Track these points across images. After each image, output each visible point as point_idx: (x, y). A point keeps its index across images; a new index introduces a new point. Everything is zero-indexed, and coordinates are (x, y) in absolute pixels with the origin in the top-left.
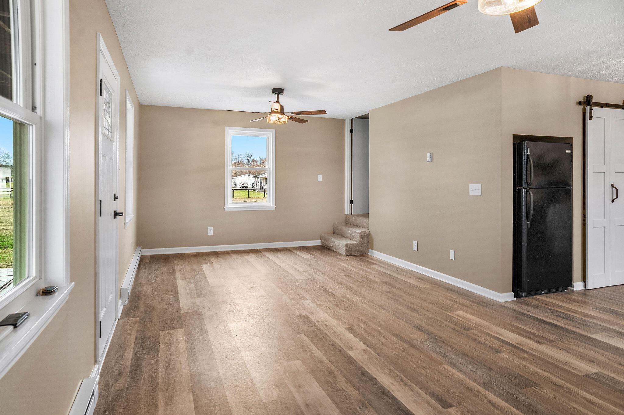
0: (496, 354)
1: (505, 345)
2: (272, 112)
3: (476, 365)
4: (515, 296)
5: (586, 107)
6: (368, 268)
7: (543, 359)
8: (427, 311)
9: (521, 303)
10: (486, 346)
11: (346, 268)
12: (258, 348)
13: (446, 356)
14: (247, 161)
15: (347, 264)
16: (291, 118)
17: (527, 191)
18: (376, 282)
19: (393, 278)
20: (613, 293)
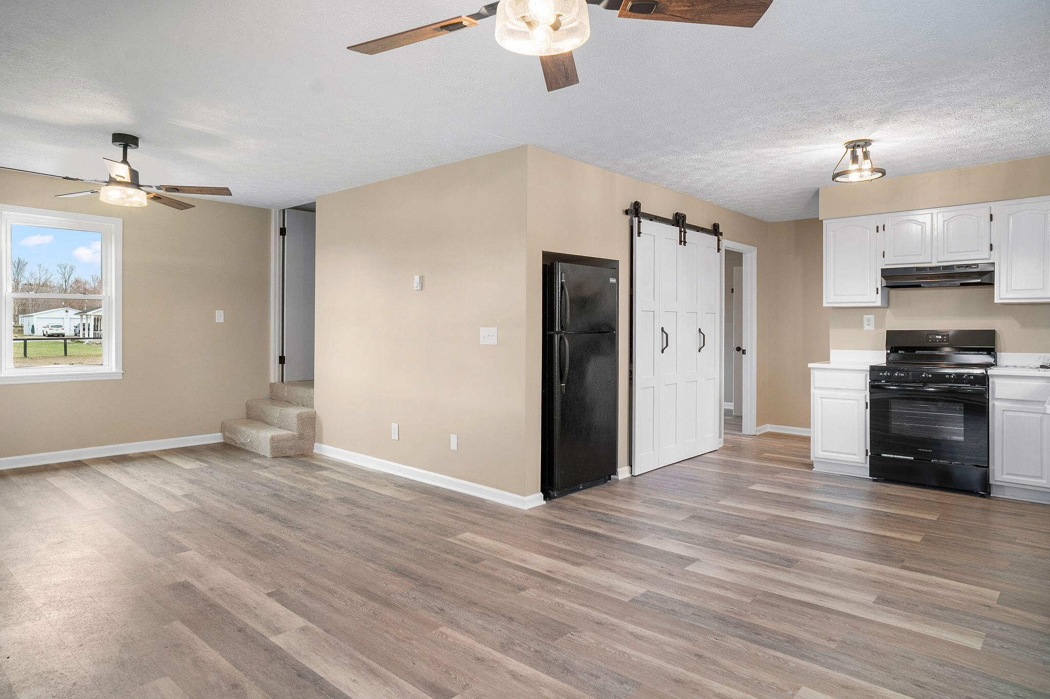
0: (518, 594)
1: (532, 577)
2: (112, 181)
3: (491, 617)
4: (545, 499)
5: (634, 219)
6: (313, 477)
7: (581, 587)
8: (414, 539)
9: (552, 507)
10: (505, 582)
11: (271, 480)
12: (67, 674)
13: (444, 612)
14: (62, 282)
15: (274, 474)
16: (157, 198)
17: (561, 338)
18: (327, 500)
19: (358, 490)
20: (662, 478)
